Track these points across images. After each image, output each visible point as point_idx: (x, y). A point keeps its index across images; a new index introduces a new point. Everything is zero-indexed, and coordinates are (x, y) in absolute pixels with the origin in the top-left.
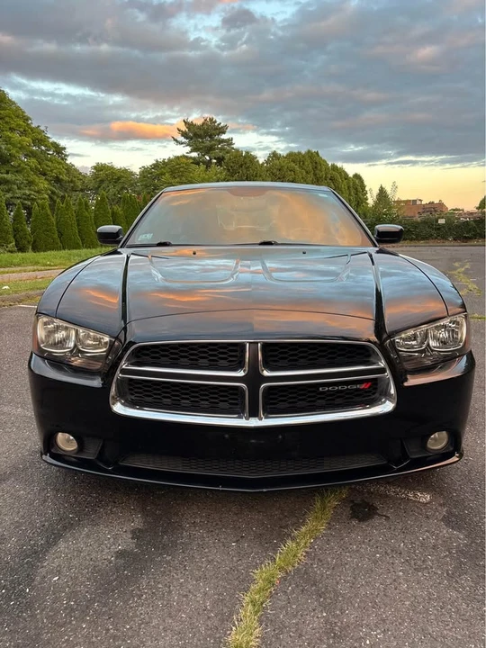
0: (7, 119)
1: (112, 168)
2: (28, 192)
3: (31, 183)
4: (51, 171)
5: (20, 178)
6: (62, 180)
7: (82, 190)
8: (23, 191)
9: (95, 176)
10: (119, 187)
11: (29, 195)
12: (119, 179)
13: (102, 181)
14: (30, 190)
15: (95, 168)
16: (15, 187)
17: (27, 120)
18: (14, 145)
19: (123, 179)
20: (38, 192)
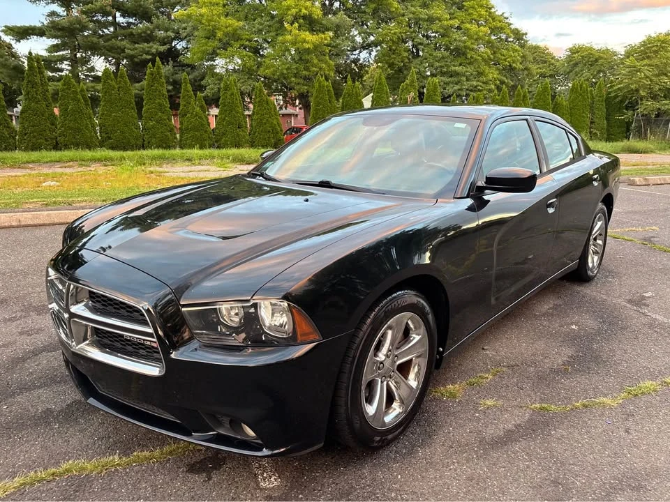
0: (470, 11)
1: (591, 48)
2: (475, 83)
3: (480, 74)
4: (505, 60)
5: (470, 69)
6: (515, 68)
7: (551, 76)
8: (470, 83)
9: (569, 59)
10: (594, 70)
11: (476, 87)
12: (596, 60)
13: (576, 64)
14: (478, 81)
15: (571, 50)
16: (464, 79)
17: (490, 9)
18: (470, 37)
19: (600, 62)
20: (485, 83)
